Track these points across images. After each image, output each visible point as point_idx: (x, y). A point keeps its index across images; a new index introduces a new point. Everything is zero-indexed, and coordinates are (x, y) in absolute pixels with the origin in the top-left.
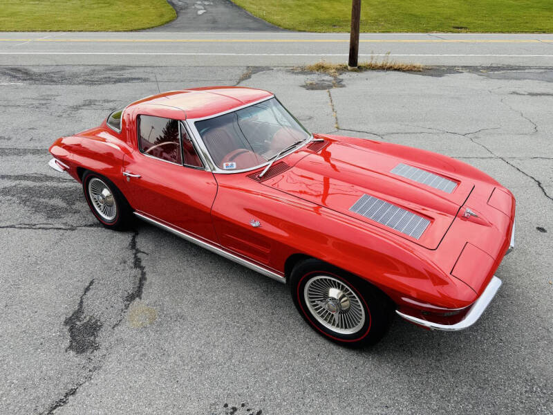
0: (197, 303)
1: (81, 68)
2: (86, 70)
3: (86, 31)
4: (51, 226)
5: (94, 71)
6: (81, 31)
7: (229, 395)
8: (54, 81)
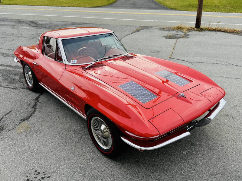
0: (51, 127)
1: (61, 22)
2: (62, 24)
3: (71, 7)
4: (8, 86)
5: (66, 24)
6: (69, 6)
7: (40, 167)
8: (46, 28)
